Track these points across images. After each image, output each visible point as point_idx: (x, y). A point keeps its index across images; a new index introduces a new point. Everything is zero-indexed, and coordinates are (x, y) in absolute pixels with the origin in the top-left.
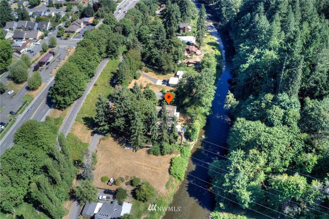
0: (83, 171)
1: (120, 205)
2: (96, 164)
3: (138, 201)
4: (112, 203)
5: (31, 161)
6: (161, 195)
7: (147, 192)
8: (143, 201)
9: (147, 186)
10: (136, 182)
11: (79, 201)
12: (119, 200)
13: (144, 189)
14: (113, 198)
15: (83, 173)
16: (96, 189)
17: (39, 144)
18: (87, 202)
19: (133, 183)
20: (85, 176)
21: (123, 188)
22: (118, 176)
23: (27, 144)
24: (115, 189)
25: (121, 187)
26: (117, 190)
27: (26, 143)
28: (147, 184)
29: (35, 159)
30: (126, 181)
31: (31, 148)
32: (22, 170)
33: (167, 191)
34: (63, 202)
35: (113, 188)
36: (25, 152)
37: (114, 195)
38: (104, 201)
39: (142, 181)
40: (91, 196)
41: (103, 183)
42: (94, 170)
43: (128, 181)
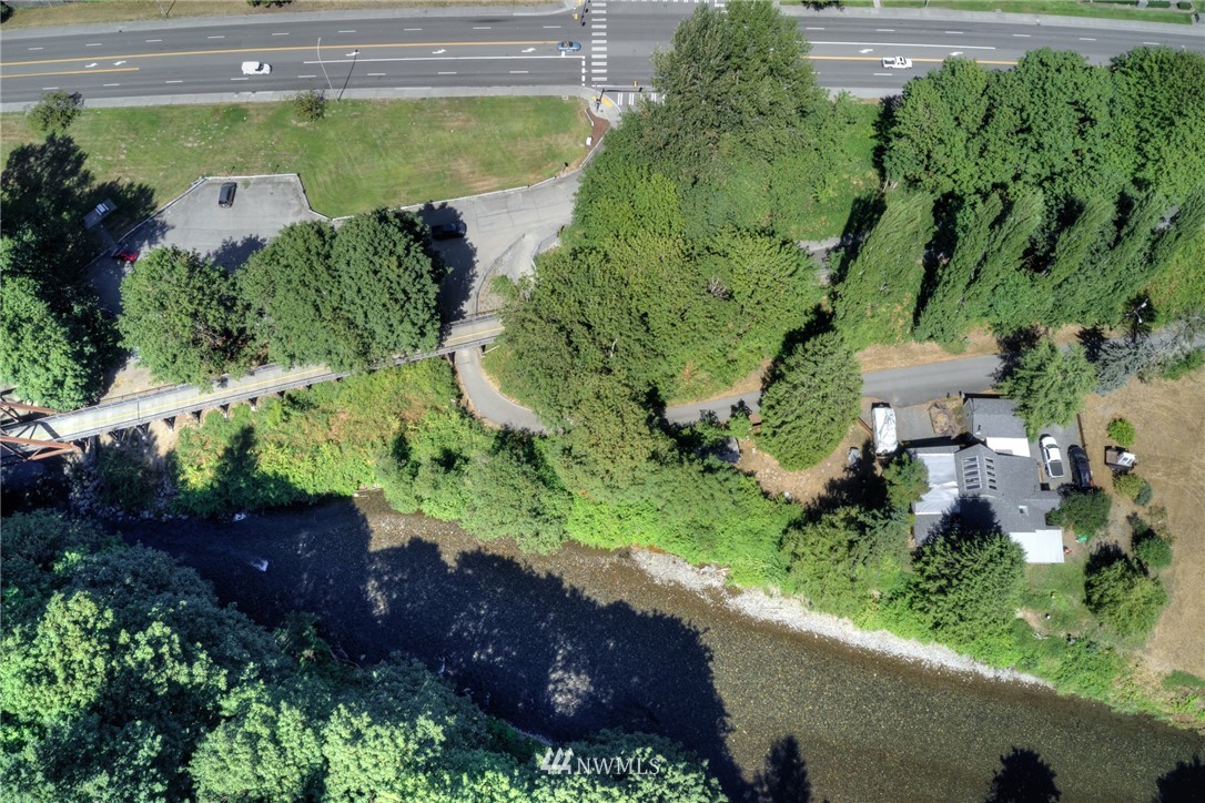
0: (1121, 342)
1: (1047, 519)
2: (1166, 377)
3: (1083, 579)
4: (1045, 487)
5: (1076, 152)
6: (1134, 662)
7: (1128, 604)
8: (1088, 601)
9: (1150, 601)
10: (1153, 550)
11: (1007, 373)
12: (1062, 510)
13: (1137, 592)
14: (1063, 486)
15: (1112, 347)
16: (1073, 414)
17: (1148, 148)
18: (1017, 402)
19: (1146, 541)
20: (1104, 356)
21: (1112, 510)
22: (1152, 475)
23: (1131, 106)
24: (1096, 482)
25: (1114, 500)
26: (1097, 490)
27: (1132, 103)
28: (1159, 599)
29: (1088, 162)
30: (1142, 512)
31: (1124, 128)
32: (1032, 141)
33: (1157, 683)
34: (986, 322)
35: (1099, 475)
36: (1096, 114)
37: (1076, 487)
38: (1040, 460)
39: (1164, 572)
40: (1039, 404)
41: (1102, 431)
42: (1141, 378)
43: (1148, 521)
